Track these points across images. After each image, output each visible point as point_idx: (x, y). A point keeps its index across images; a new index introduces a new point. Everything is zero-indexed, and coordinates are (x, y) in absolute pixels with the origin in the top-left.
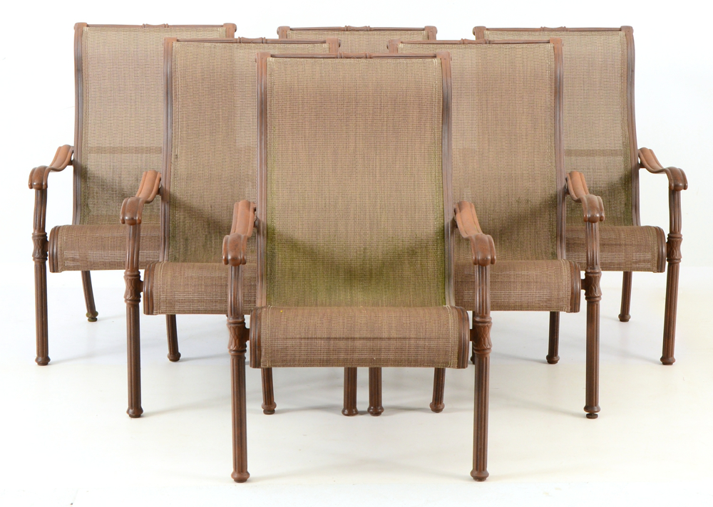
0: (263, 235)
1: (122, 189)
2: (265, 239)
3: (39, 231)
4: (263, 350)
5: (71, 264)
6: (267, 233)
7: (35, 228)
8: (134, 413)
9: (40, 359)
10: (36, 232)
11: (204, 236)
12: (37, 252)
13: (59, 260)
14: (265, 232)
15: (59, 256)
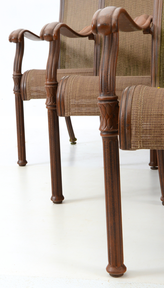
0: (158, 39)
1: (85, 56)
2: (159, 43)
3: (17, 72)
4: (133, 128)
5: (35, 94)
6: (161, 37)
7: (14, 70)
8: (55, 200)
9: (20, 162)
10: (15, 73)
11: (125, 69)
12: (16, 87)
13: (27, 91)
14: (159, 36)
15: (27, 88)
